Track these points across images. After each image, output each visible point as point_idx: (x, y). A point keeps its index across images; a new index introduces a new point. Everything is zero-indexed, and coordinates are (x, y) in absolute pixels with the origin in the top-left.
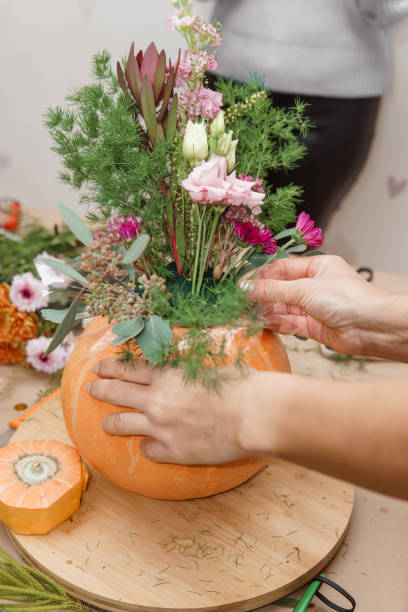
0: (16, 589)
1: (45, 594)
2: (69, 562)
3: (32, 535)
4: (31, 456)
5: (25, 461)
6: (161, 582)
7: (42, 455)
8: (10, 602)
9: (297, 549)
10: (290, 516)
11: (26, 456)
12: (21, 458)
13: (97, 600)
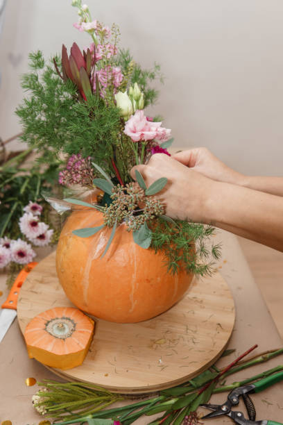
0: (81, 402)
1: (99, 398)
2: (106, 375)
3: (75, 367)
4: (51, 321)
5: (50, 325)
6: (163, 368)
7: (57, 319)
8: (81, 410)
9: (219, 324)
10: (204, 307)
11: (49, 322)
12: (47, 325)
13: (134, 390)
